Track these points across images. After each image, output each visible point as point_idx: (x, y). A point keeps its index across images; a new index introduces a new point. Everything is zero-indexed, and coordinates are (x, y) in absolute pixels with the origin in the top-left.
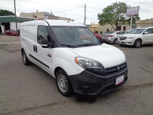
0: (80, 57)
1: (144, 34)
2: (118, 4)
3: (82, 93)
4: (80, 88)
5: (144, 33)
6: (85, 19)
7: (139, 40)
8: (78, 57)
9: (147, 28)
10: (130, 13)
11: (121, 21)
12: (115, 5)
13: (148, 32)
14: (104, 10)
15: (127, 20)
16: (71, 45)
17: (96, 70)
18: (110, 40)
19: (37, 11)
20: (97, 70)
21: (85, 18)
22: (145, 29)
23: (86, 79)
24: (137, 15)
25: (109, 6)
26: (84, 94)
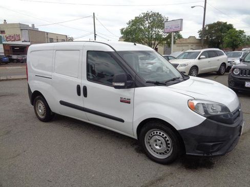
0: (195, 99)
1: (199, 59)
2: (150, 14)
3: (202, 155)
4: (199, 148)
5: (200, 57)
6: (95, 37)
7: (195, 68)
8: (192, 100)
9: (202, 51)
10: (170, 28)
11: (155, 39)
12: (147, 16)
13: (204, 57)
14: (130, 24)
15: (164, 38)
16: (160, 81)
17: (222, 116)
18: (150, 69)
19: (5, 21)
20: (224, 116)
21: (95, 35)
22: (200, 52)
23: (211, 132)
24: (177, 32)
25: (137, 17)
26: (205, 155)
